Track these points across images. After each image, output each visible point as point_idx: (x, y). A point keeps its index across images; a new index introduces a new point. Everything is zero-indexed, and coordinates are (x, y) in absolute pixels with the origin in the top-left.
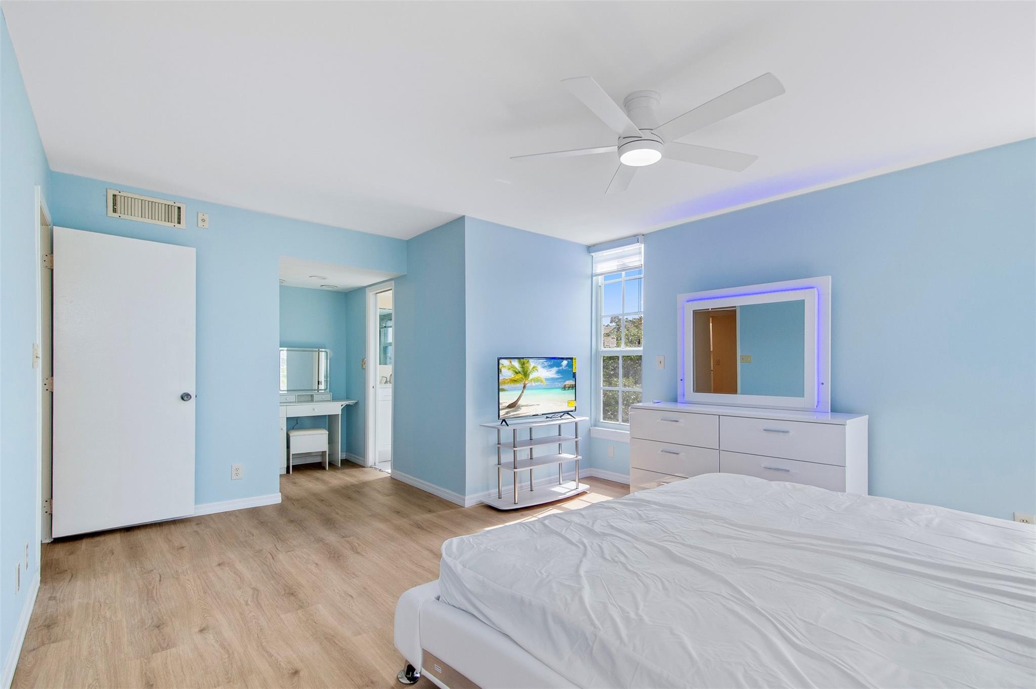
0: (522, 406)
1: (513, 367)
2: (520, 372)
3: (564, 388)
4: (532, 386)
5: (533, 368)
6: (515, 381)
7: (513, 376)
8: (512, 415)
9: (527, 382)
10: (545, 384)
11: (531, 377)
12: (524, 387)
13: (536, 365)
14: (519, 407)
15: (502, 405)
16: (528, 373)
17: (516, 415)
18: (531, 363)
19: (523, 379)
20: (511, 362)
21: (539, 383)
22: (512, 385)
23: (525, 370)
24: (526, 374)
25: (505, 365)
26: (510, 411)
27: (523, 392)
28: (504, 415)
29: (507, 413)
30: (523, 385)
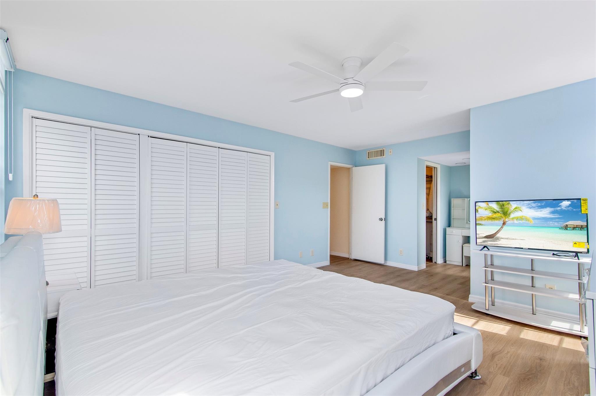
0: (501, 238)
1: (490, 208)
2: (498, 212)
3: (566, 228)
4: (513, 223)
5: (516, 208)
6: (493, 218)
7: (490, 215)
8: (490, 244)
9: (507, 220)
10: (533, 222)
11: (512, 216)
12: (504, 224)
13: (518, 206)
14: (498, 239)
15: (479, 235)
16: (508, 213)
17: (494, 244)
18: (512, 205)
19: (502, 217)
20: (488, 204)
21: (524, 221)
22: (490, 222)
23: (506, 210)
24: (506, 214)
25: (481, 207)
26: (487, 241)
27: (502, 227)
28: (481, 243)
29: (484, 242)
30: (502, 222)
